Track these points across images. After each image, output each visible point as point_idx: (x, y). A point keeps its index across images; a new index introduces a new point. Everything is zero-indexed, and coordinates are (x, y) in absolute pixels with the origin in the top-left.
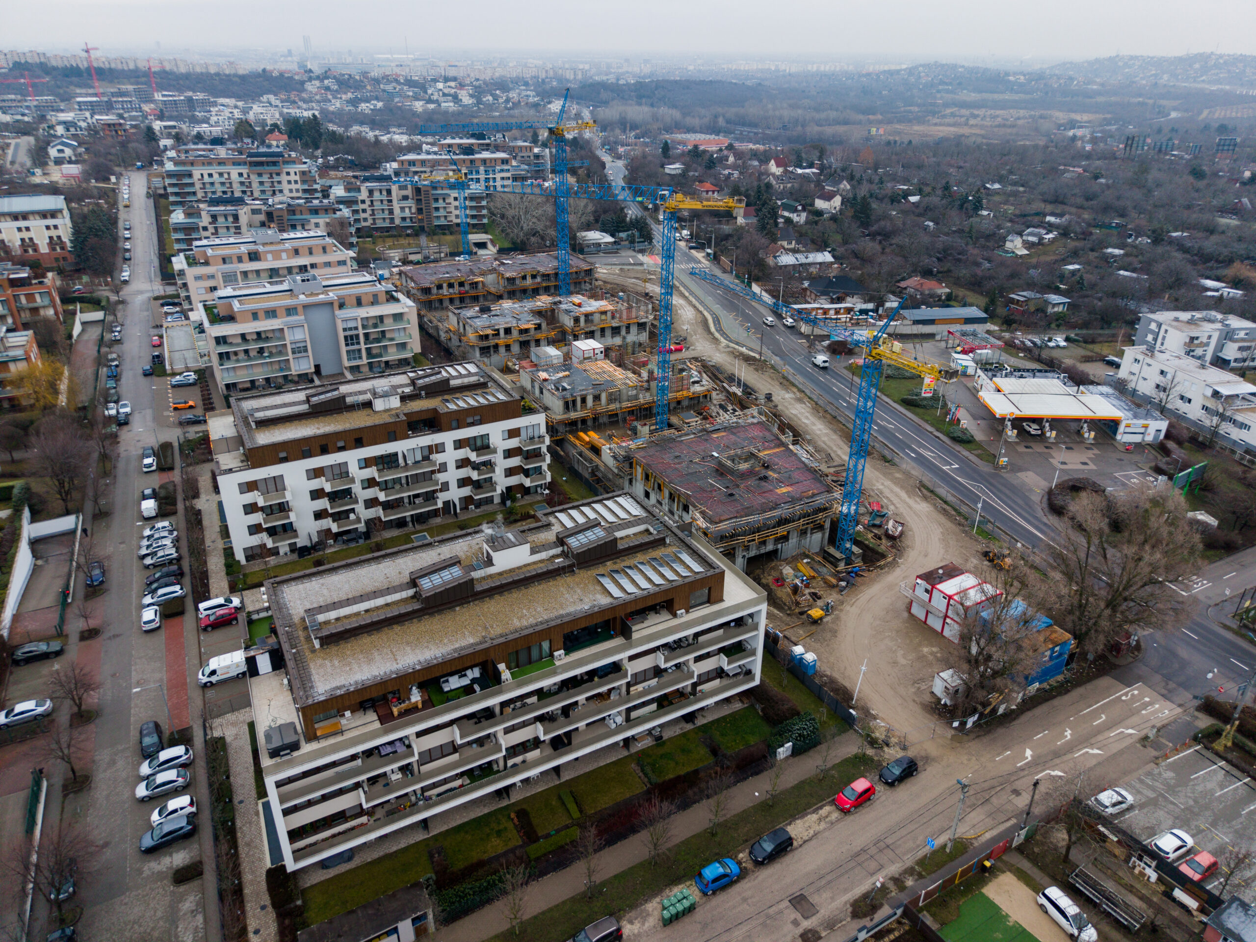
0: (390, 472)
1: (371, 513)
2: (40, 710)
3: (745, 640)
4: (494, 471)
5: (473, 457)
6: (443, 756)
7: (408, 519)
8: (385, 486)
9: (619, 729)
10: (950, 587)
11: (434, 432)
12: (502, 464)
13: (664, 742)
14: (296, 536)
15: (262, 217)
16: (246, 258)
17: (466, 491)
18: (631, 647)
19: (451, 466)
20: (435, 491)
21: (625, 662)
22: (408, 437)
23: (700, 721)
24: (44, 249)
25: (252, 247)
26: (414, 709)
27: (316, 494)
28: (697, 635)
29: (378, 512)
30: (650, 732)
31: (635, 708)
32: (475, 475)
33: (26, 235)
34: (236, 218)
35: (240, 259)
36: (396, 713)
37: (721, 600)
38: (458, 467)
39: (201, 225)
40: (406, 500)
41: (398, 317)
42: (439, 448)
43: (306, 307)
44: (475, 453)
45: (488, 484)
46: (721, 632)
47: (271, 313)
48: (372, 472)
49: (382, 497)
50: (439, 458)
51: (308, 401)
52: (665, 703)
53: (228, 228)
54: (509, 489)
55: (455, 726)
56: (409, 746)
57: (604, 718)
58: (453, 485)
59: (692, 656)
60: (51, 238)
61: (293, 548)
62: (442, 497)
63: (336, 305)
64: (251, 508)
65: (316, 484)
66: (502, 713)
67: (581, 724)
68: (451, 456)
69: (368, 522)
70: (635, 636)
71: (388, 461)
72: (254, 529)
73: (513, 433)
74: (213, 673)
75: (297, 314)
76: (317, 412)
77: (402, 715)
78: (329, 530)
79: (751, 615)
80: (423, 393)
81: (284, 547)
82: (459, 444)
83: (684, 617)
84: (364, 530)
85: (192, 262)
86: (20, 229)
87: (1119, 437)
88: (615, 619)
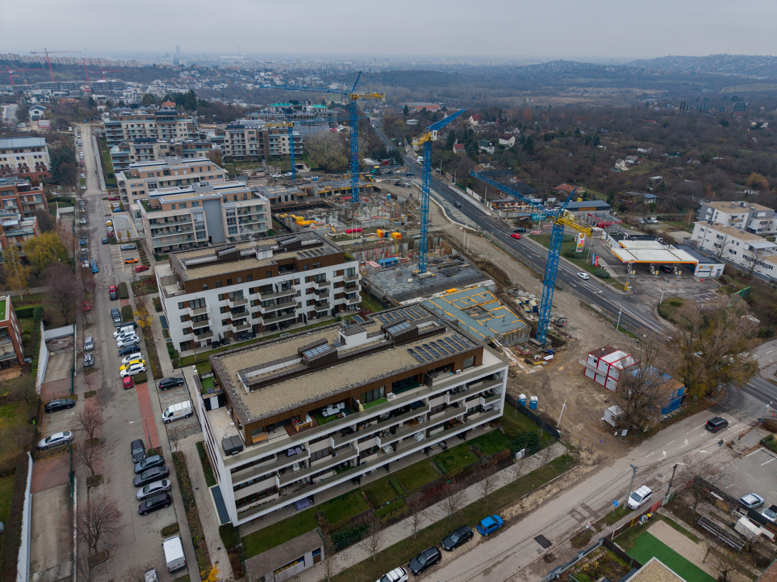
0: (268, 296)
1: (257, 321)
2: (67, 437)
3: (494, 389)
4: (328, 295)
5: (317, 286)
6: (323, 457)
7: (277, 325)
8: (264, 304)
9: (423, 442)
10: (609, 358)
11: (293, 272)
12: (333, 291)
13: (448, 451)
14: (212, 335)
15: (167, 150)
16: (162, 173)
17: (312, 308)
18: (431, 391)
19: (303, 292)
20: (293, 308)
21: (427, 400)
22: (278, 275)
23: (469, 438)
24: (33, 170)
25: (165, 166)
26: (308, 426)
27: (224, 310)
28: (468, 385)
29: (259, 321)
30: (439, 444)
31: (431, 429)
32: (317, 298)
33: (22, 162)
34: (151, 151)
35: (158, 174)
36: (298, 429)
37: (481, 364)
38: (307, 294)
39: (130, 155)
40: (276, 314)
41: (259, 207)
42: (297, 282)
43: (205, 201)
44: (318, 285)
45: (324, 304)
46: (481, 383)
47: (183, 205)
48: (257, 296)
49: (263, 311)
50: (296, 287)
51: (217, 254)
52: (449, 427)
53: (146, 157)
54: (337, 307)
55: (331, 438)
56: (304, 450)
57: (413, 436)
58: (304, 304)
59: (464, 398)
60: (37, 163)
61: (209, 342)
62: (298, 312)
63: (222, 200)
64: (185, 318)
65: (224, 303)
66: (358, 430)
67: (400, 439)
68: (303, 286)
69: (254, 326)
70: (434, 384)
71: (266, 290)
72: (187, 331)
73: (340, 273)
74: (171, 414)
75: (198, 206)
76: (222, 260)
77: (301, 430)
78: (231, 332)
79: (498, 373)
80: (286, 249)
81: (204, 341)
82: (308, 279)
83: (460, 374)
84: (251, 331)
85: (129, 176)
86: (18, 158)
87: (696, 274)
88: (421, 374)
